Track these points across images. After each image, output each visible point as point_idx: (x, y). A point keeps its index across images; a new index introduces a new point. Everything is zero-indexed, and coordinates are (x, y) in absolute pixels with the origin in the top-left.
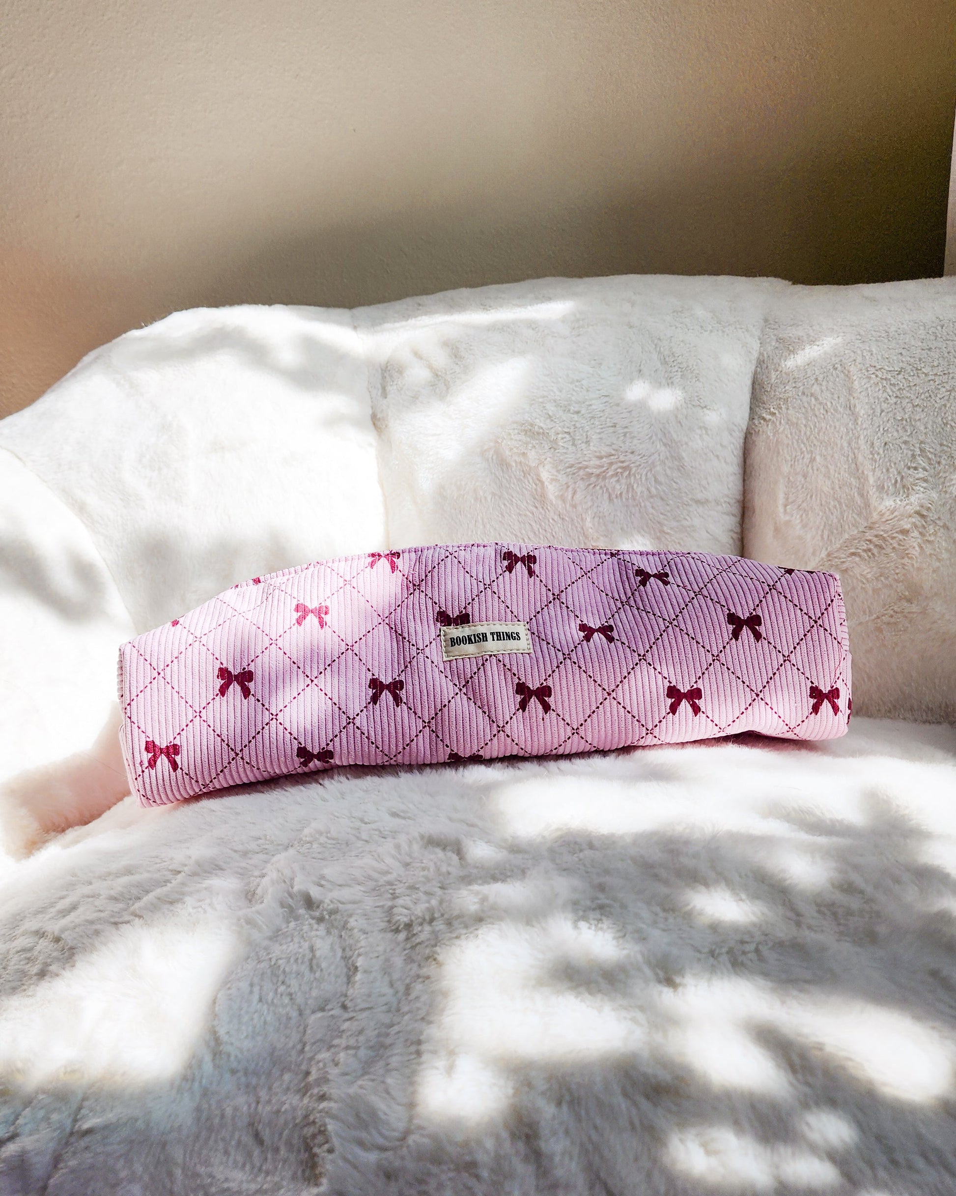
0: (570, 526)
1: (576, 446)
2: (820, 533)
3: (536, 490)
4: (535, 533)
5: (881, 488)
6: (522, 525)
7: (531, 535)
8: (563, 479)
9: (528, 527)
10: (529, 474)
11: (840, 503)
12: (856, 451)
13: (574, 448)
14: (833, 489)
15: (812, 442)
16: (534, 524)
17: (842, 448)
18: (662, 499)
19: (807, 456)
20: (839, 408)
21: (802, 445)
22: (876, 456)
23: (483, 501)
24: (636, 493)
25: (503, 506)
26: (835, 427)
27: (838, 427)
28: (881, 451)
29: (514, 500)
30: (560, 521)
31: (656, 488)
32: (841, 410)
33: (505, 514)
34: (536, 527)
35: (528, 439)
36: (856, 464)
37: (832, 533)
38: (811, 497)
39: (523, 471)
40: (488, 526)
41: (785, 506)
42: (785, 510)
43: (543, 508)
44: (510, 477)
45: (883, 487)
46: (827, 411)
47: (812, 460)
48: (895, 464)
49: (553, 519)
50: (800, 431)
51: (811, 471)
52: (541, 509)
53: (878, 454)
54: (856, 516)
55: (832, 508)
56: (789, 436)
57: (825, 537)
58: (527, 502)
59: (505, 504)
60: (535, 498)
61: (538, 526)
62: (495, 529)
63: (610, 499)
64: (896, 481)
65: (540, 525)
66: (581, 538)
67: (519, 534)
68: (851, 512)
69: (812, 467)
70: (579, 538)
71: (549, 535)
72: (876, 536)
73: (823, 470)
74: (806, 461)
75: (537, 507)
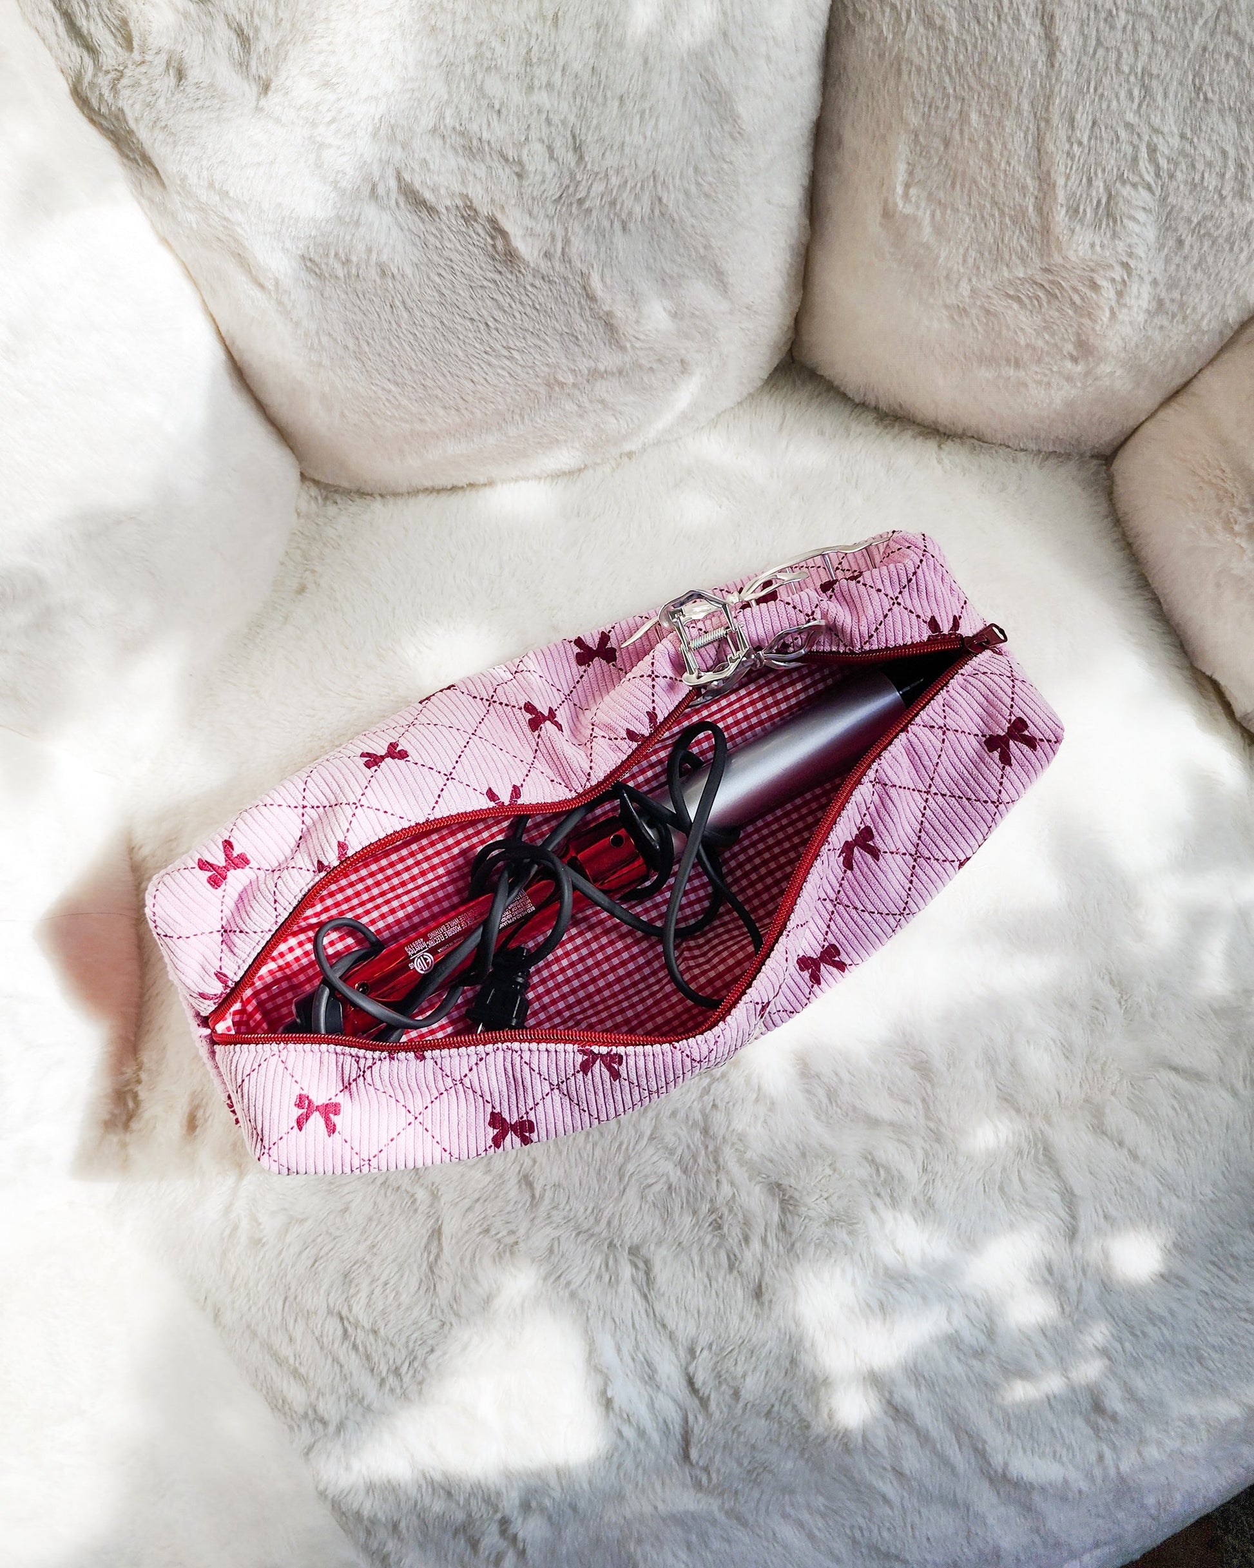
0: (563, 290)
1: (556, 160)
2: (961, 251)
3: (494, 246)
4: (505, 311)
5: (1074, 211)
6: (480, 303)
7: (498, 315)
8: (543, 227)
9: (489, 303)
10: (476, 220)
11: (1002, 213)
12: (1043, 124)
13: (554, 164)
14: (994, 185)
15: (966, 79)
16: (500, 298)
17: (1018, 111)
18: (707, 196)
19: (955, 107)
20: (1023, 14)
21: (947, 79)
22: (1075, 147)
23: (399, 277)
24: (667, 206)
25: (437, 279)
26: (1011, 62)
27: (1016, 64)
28: (1085, 140)
29: (455, 267)
30: (546, 287)
31: (698, 184)
32: (1027, 20)
33: (445, 291)
34: (505, 301)
35: (463, 162)
36: (1039, 151)
37: (982, 255)
38: (953, 184)
39: (463, 217)
40: (417, 313)
41: (907, 186)
42: (906, 195)
43: (511, 272)
44: (441, 231)
45: (1076, 211)
46: (999, 17)
47: (963, 117)
48: (1104, 170)
49: (532, 285)
50: (945, 48)
51: (958, 137)
52: (510, 276)
53: (1080, 144)
54: (1024, 244)
55: (987, 217)
56: (925, 52)
57: (970, 261)
58: (481, 268)
59: (440, 275)
60: (494, 259)
61: (508, 299)
62: (433, 315)
63: (624, 228)
64: (1099, 202)
65: (512, 296)
66: (583, 302)
67: (477, 317)
68: (1017, 232)
69: (961, 132)
70: (579, 302)
71: (528, 310)
72: (1052, 282)
73: (981, 145)
74: (952, 114)
75: (500, 273)
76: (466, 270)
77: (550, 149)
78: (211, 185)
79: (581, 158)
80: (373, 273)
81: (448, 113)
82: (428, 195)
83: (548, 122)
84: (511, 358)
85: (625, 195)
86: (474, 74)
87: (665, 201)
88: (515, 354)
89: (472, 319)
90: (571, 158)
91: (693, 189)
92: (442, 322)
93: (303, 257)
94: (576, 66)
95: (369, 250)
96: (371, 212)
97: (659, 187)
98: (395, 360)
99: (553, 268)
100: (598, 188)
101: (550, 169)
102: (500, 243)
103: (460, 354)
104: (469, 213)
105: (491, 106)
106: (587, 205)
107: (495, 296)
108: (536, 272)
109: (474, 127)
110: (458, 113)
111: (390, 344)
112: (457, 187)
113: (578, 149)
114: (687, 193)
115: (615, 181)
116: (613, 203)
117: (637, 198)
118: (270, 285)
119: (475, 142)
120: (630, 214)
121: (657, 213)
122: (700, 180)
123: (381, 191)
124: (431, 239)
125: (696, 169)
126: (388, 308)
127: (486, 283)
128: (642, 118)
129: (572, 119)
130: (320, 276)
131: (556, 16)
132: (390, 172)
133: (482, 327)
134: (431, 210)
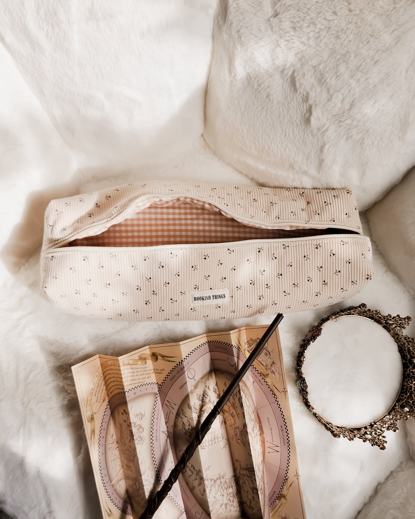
0: (315, 142)
1: (343, 104)
4: (293, 135)
6: (288, 127)
7: (291, 134)
8: (323, 120)
9: (291, 129)
10: (305, 103)
13: (341, 105)
16: (295, 130)
18: (378, 148)
23: (271, 101)
25: (281, 110)
29: (289, 111)
30: (311, 137)
31: (378, 143)
33: (281, 116)
35: (315, 83)
39: (303, 99)
40: (268, 115)
43: (304, 126)
44: (293, 98)
49: (307, 134)
58: (296, 117)
60: (302, 117)
61: (297, 133)
62: (272, 119)
63: (347, 139)
65: (299, 133)
66: (318, 150)
70: (317, 150)
71: (300, 140)
75: (301, 123)
76: (292, 115)
77: (344, 99)
78: (238, 31)
79: (350, 109)
80: (265, 95)
81: (322, 65)
82: (298, 85)
83: (349, 91)
84: (285, 150)
85: (354, 130)
86: (339, 60)
87: (365, 140)
88: (287, 150)
89: (282, 130)
90: (347, 106)
91: (376, 143)
92: (273, 124)
93: (248, 74)
94: (371, 81)
95: (268, 87)
96: (277, 76)
97: (366, 136)
98: (252, 124)
99: (317, 134)
100: (349, 121)
101: (339, 105)
102: (307, 115)
103: (272, 137)
104: (306, 99)
105: (336, 73)
106: (341, 124)
107: (294, 128)
108: (312, 132)
109: (327, 75)
110: (325, 67)
111: (254, 118)
112: (308, 89)
113: (352, 105)
114: (373, 143)
115: (355, 123)
116: (349, 129)
117: (357, 133)
118: (233, 74)
119: (323, 80)
120: (352, 136)
121: (360, 142)
122: (380, 143)
123: (285, 72)
124: (289, 98)
125: (381, 139)
126: (261, 108)
127: (294, 123)
128: (377, 111)
129: (357, 95)
130: (249, 83)
131: (376, 62)
132: (292, 69)
133: (284, 134)
134: (296, 90)
